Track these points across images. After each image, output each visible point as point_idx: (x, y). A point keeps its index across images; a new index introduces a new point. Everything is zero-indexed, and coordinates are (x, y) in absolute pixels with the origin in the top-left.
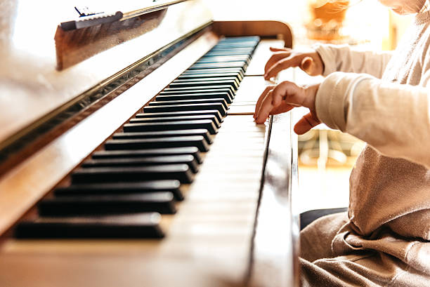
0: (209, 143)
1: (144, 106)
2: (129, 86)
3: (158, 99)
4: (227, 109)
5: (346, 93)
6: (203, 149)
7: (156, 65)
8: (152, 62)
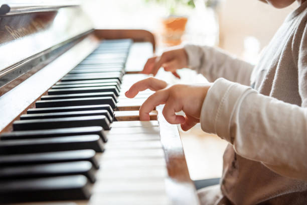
0: (105, 141)
1: (41, 96)
2: (21, 80)
3: (50, 93)
4: (116, 102)
5: (232, 114)
6: (99, 150)
7: (48, 61)
8: (43, 59)
